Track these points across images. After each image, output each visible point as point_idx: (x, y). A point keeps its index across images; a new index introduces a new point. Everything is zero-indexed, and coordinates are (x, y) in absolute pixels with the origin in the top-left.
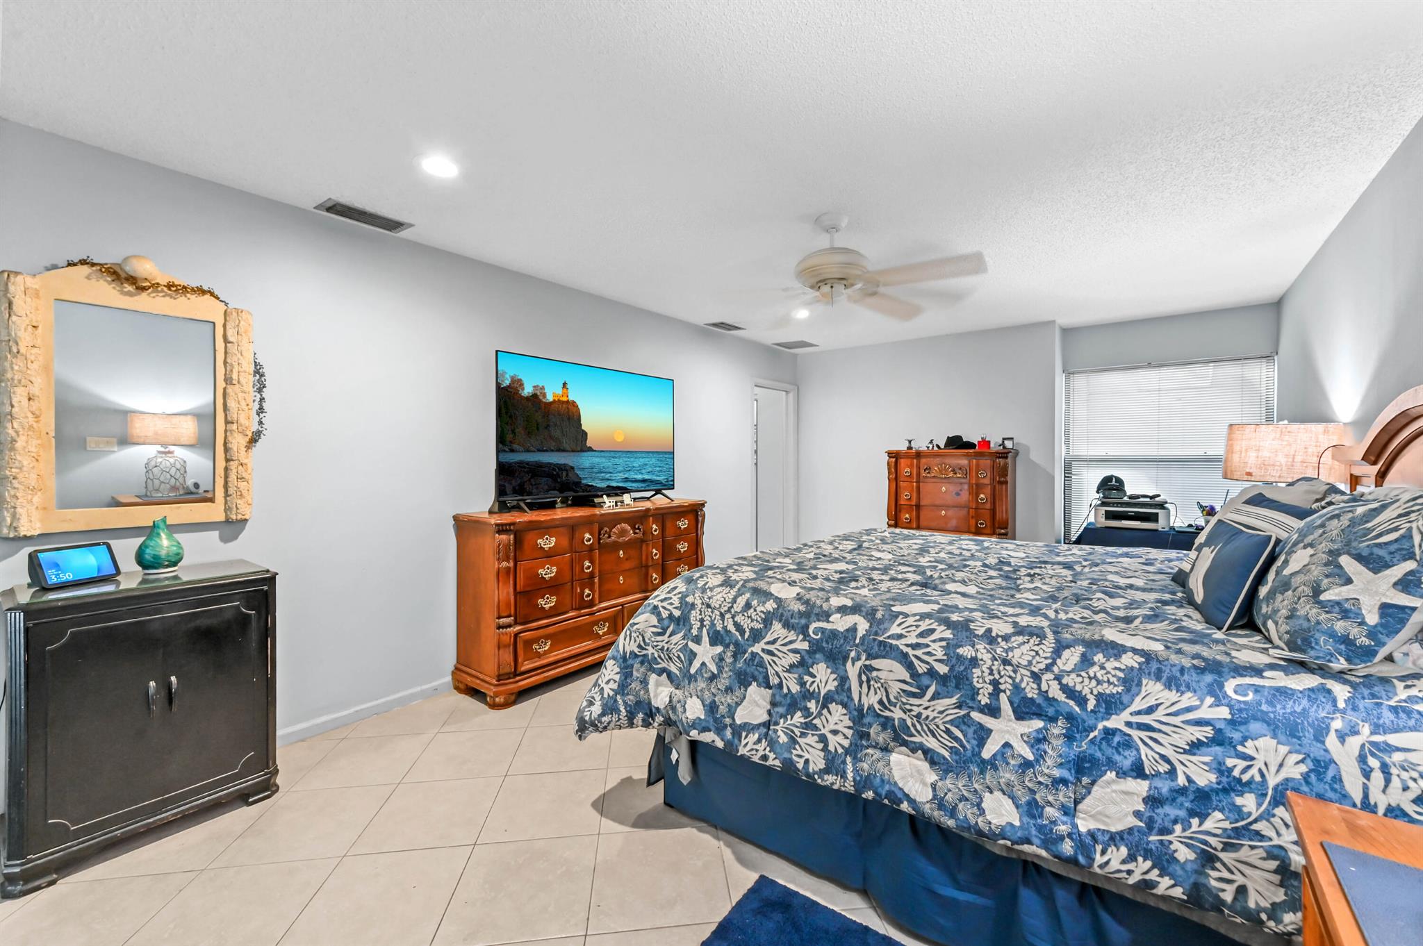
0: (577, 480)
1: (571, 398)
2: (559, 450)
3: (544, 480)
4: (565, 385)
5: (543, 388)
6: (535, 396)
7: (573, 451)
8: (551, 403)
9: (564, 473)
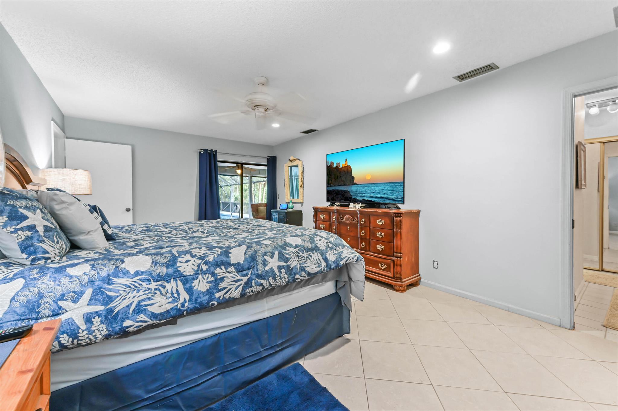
0: (350, 196)
1: (348, 165)
2: (344, 185)
3: (340, 196)
4: (346, 160)
5: (339, 163)
6: (337, 166)
7: (349, 185)
8: (342, 168)
9: (346, 194)
